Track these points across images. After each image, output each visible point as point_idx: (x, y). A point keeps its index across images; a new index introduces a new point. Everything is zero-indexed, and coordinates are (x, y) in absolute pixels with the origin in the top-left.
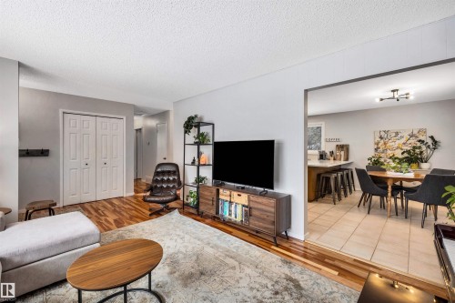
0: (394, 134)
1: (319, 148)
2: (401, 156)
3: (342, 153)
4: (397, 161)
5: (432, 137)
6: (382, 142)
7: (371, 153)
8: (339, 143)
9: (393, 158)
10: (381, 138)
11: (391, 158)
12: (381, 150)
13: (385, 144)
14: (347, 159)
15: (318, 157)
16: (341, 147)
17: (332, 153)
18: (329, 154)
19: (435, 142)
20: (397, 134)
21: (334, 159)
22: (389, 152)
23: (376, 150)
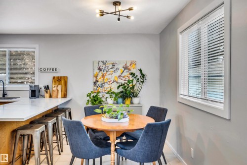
0: (111, 66)
1: (33, 82)
2: (116, 91)
3: (60, 88)
4: (114, 96)
5: (141, 70)
6: (100, 74)
7: (90, 88)
8: (56, 75)
9: (111, 93)
10: (100, 69)
11: (108, 93)
12: (99, 83)
13: (103, 76)
14: (65, 96)
15: (28, 94)
16: (59, 80)
17: (47, 88)
18: (43, 89)
19: (143, 76)
20: (114, 65)
21: (51, 96)
22: (107, 86)
23: (95, 83)
